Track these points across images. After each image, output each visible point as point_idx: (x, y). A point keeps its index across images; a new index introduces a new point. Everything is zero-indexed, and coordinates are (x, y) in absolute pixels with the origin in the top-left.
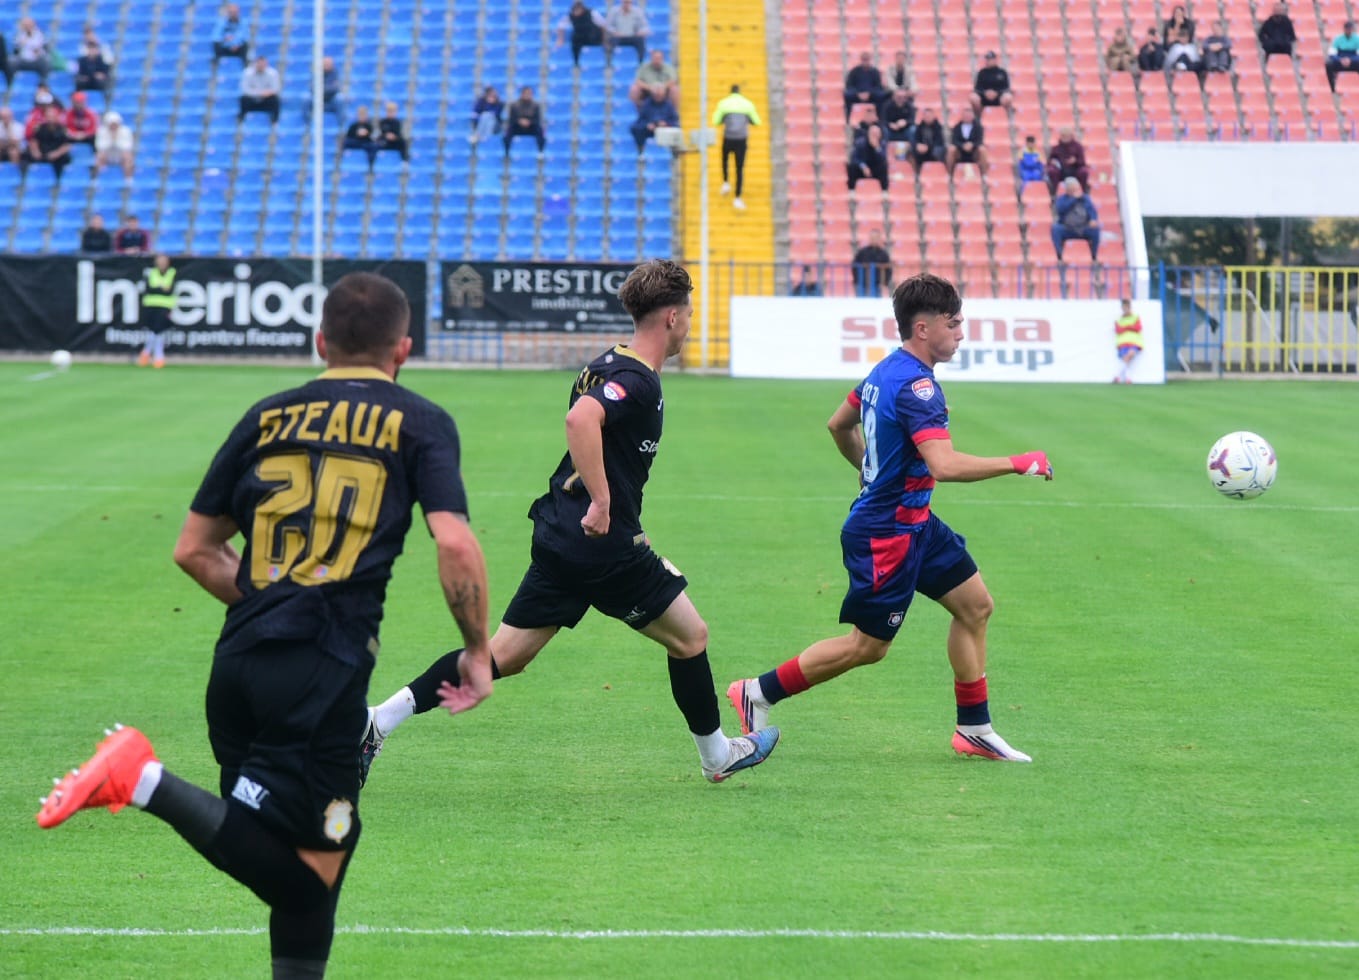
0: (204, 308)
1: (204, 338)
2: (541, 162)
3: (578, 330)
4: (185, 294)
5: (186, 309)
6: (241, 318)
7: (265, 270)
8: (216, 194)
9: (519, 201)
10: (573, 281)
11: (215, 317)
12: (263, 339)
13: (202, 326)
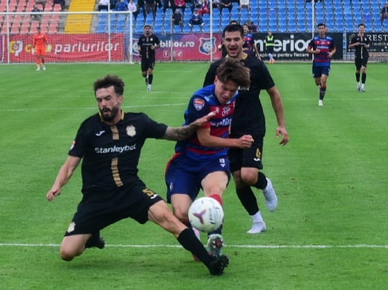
0: (282, 47)
1: (282, 55)
2: (361, 5)
3: (385, 51)
4: (277, 43)
5: (277, 47)
6: (292, 49)
7: (298, 36)
8: (274, 15)
9: (357, 15)
10: (383, 38)
11: (285, 49)
12: (298, 55)
13: (281, 52)
